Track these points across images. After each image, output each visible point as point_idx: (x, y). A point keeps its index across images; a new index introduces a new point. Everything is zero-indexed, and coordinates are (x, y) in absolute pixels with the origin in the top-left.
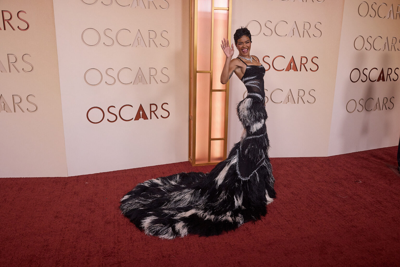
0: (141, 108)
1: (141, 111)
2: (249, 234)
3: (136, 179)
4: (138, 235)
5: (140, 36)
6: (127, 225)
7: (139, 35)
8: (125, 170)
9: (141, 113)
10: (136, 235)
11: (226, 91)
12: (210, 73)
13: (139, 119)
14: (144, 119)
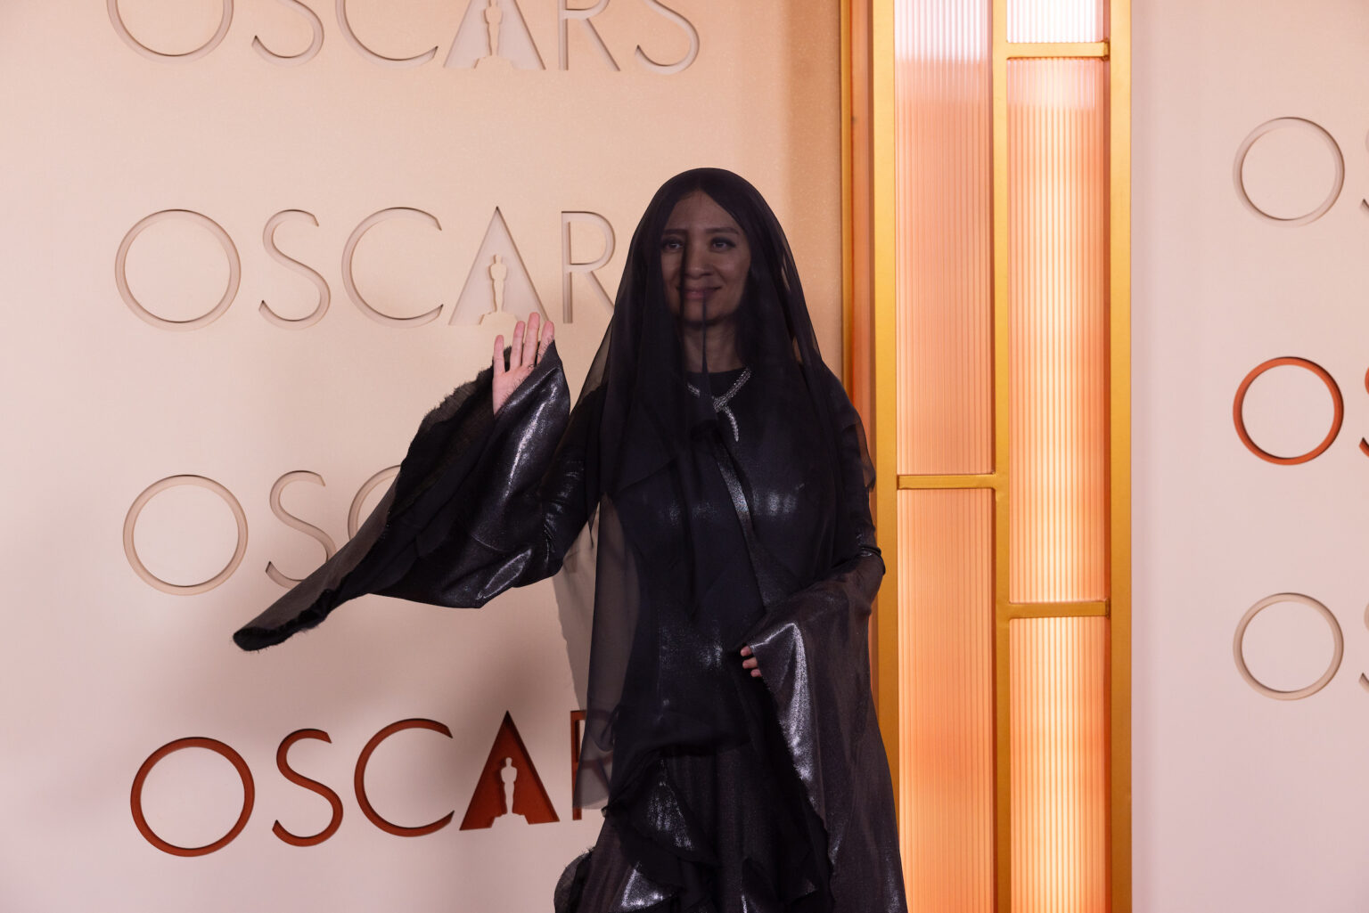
0: (508, 742)
1: (509, 761)
5: (503, 249)
7: (500, 246)
9: (509, 775)
11: (1108, 615)
12: (994, 491)
13: (497, 820)
14: (531, 820)
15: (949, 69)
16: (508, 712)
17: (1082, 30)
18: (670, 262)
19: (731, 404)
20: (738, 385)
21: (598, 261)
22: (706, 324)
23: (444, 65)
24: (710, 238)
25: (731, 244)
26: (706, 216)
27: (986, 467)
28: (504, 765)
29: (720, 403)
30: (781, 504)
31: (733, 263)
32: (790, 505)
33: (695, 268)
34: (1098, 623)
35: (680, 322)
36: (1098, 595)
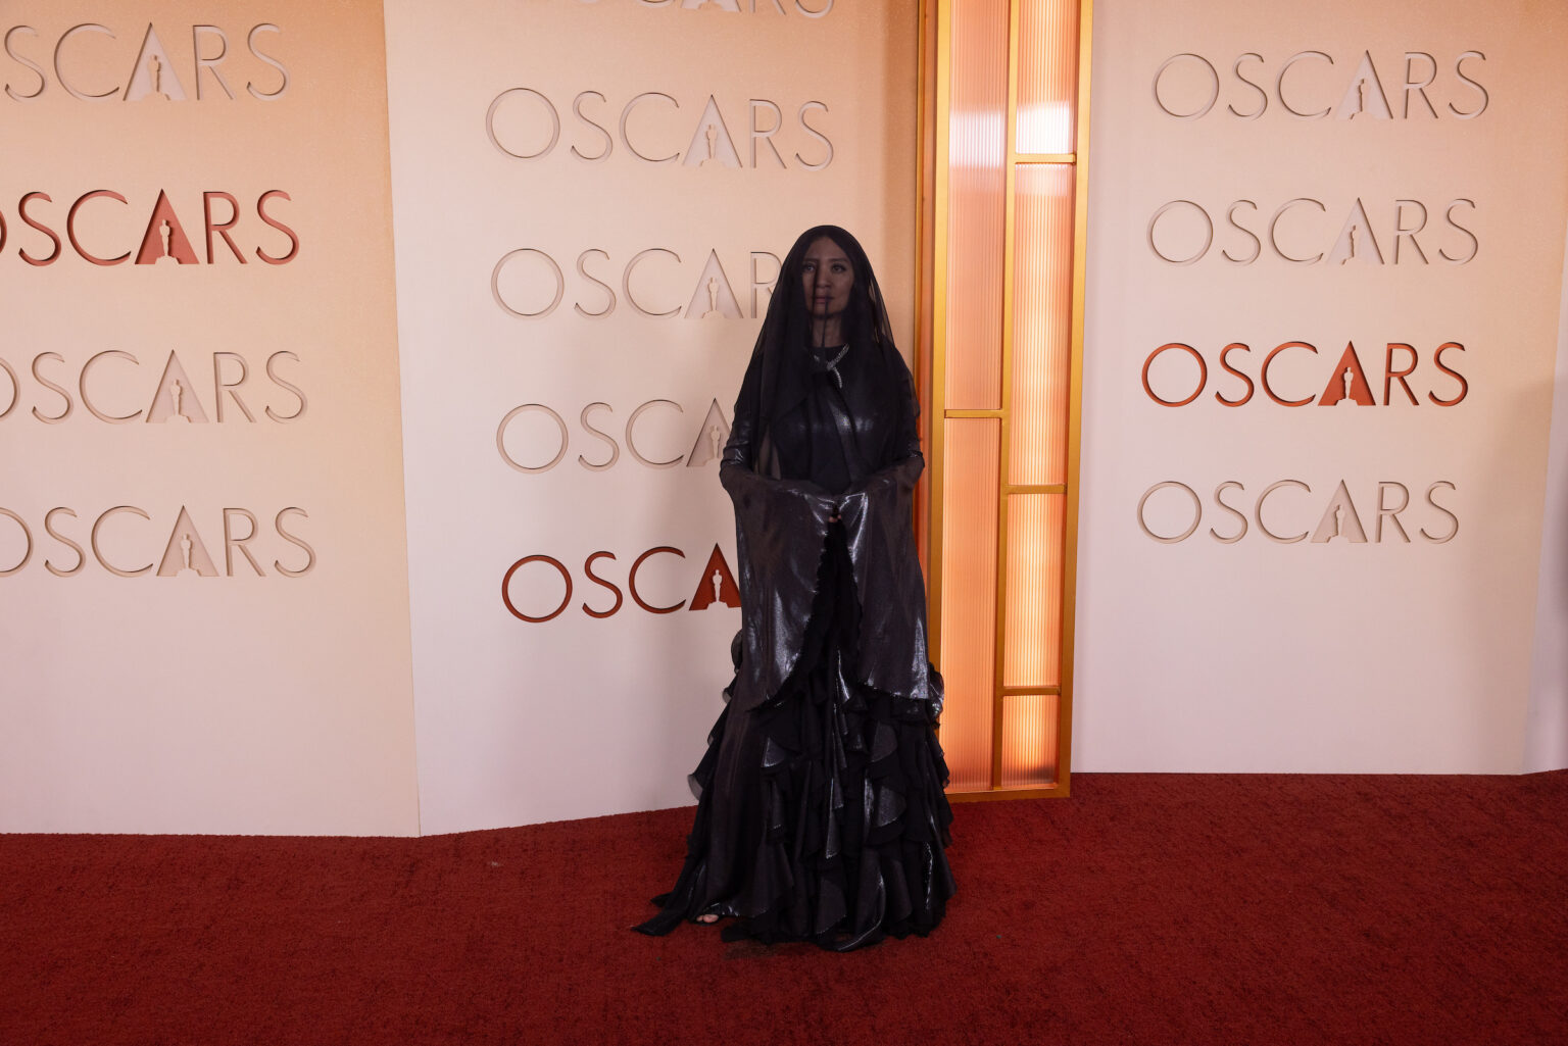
0: (717, 561)
1: (717, 572)
5: (717, 275)
7: (715, 272)
9: (718, 579)
11: (1065, 493)
12: (1001, 420)
13: (710, 605)
14: (730, 606)
15: (980, 172)
16: (717, 545)
17: (1060, 146)
18: (808, 278)
19: (836, 366)
20: (840, 355)
22: (827, 317)
24: (831, 264)
25: (844, 269)
26: (828, 252)
27: (997, 406)
28: (714, 574)
29: (831, 366)
30: (863, 425)
31: (843, 281)
32: (868, 425)
33: (822, 282)
34: (1059, 498)
35: (812, 316)
36: (1060, 481)
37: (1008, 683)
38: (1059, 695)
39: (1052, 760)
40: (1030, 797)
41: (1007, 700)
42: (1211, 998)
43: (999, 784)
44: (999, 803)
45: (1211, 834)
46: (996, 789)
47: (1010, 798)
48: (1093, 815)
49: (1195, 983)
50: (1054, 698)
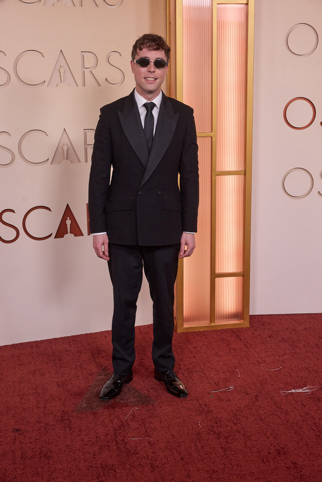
0: (68, 212)
1: (68, 218)
2: (298, 476)
3: (60, 360)
4: (65, 479)
5: (64, 64)
6: (41, 457)
7: (62, 62)
8: (37, 342)
9: (68, 222)
10: (59, 479)
11: (245, 175)
12: (212, 137)
13: (65, 236)
14: (75, 235)
15: (200, 9)
16: (68, 204)
21: (93, 67)
23: (44, 5)
27: (210, 131)
28: (67, 219)
34: (242, 177)
36: (242, 168)
37: (218, 271)
38: (243, 276)
39: (240, 309)
40: (230, 327)
41: (217, 280)
42: (315, 421)
43: (214, 322)
44: (214, 331)
45: (318, 343)
46: (213, 324)
47: (220, 328)
48: (260, 335)
49: (308, 414)
50: (241, 278)
